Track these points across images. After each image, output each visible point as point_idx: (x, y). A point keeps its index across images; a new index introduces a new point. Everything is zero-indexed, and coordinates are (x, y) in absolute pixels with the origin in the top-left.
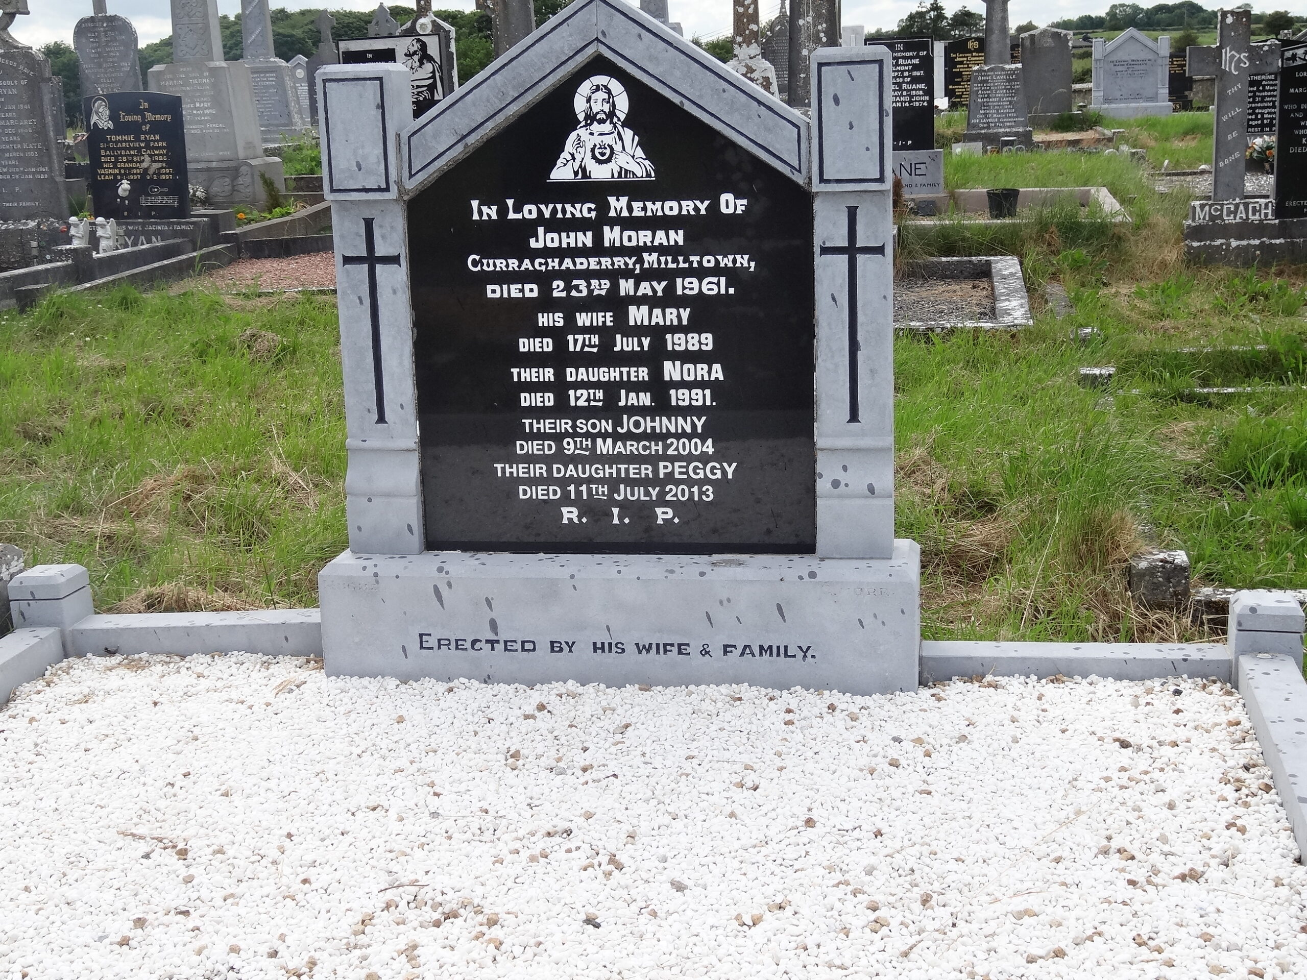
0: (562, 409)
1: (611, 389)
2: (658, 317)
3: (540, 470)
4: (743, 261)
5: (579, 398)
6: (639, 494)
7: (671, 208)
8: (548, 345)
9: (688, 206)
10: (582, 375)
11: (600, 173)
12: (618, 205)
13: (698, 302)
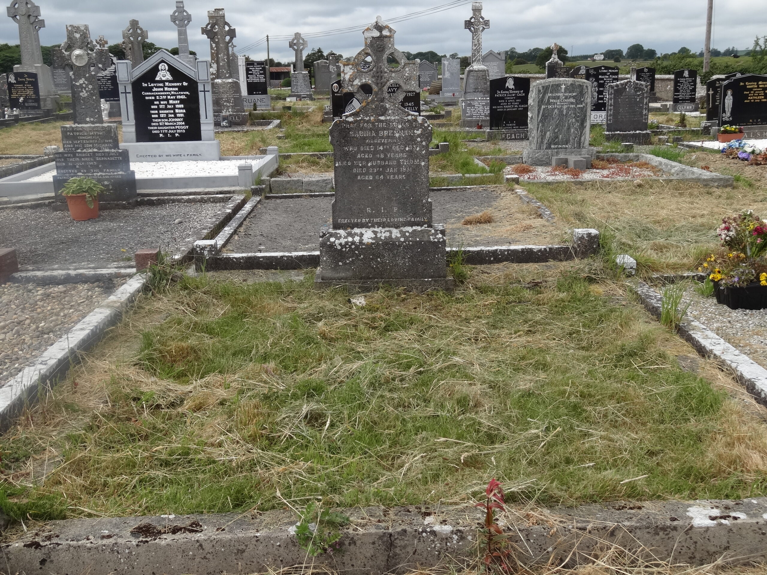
0: (159, 118)
1: (167, 114)
2: (174, 102)
3: (156, 128)
4: (187, 93)
5: (162, 116)
6: (173, 131)
7: (175, 84)
8: (156, 107)
9: (178, 84)
10: (162, 112)
11: (164, 79)
12: (167, 84)
13: (180, 100)
